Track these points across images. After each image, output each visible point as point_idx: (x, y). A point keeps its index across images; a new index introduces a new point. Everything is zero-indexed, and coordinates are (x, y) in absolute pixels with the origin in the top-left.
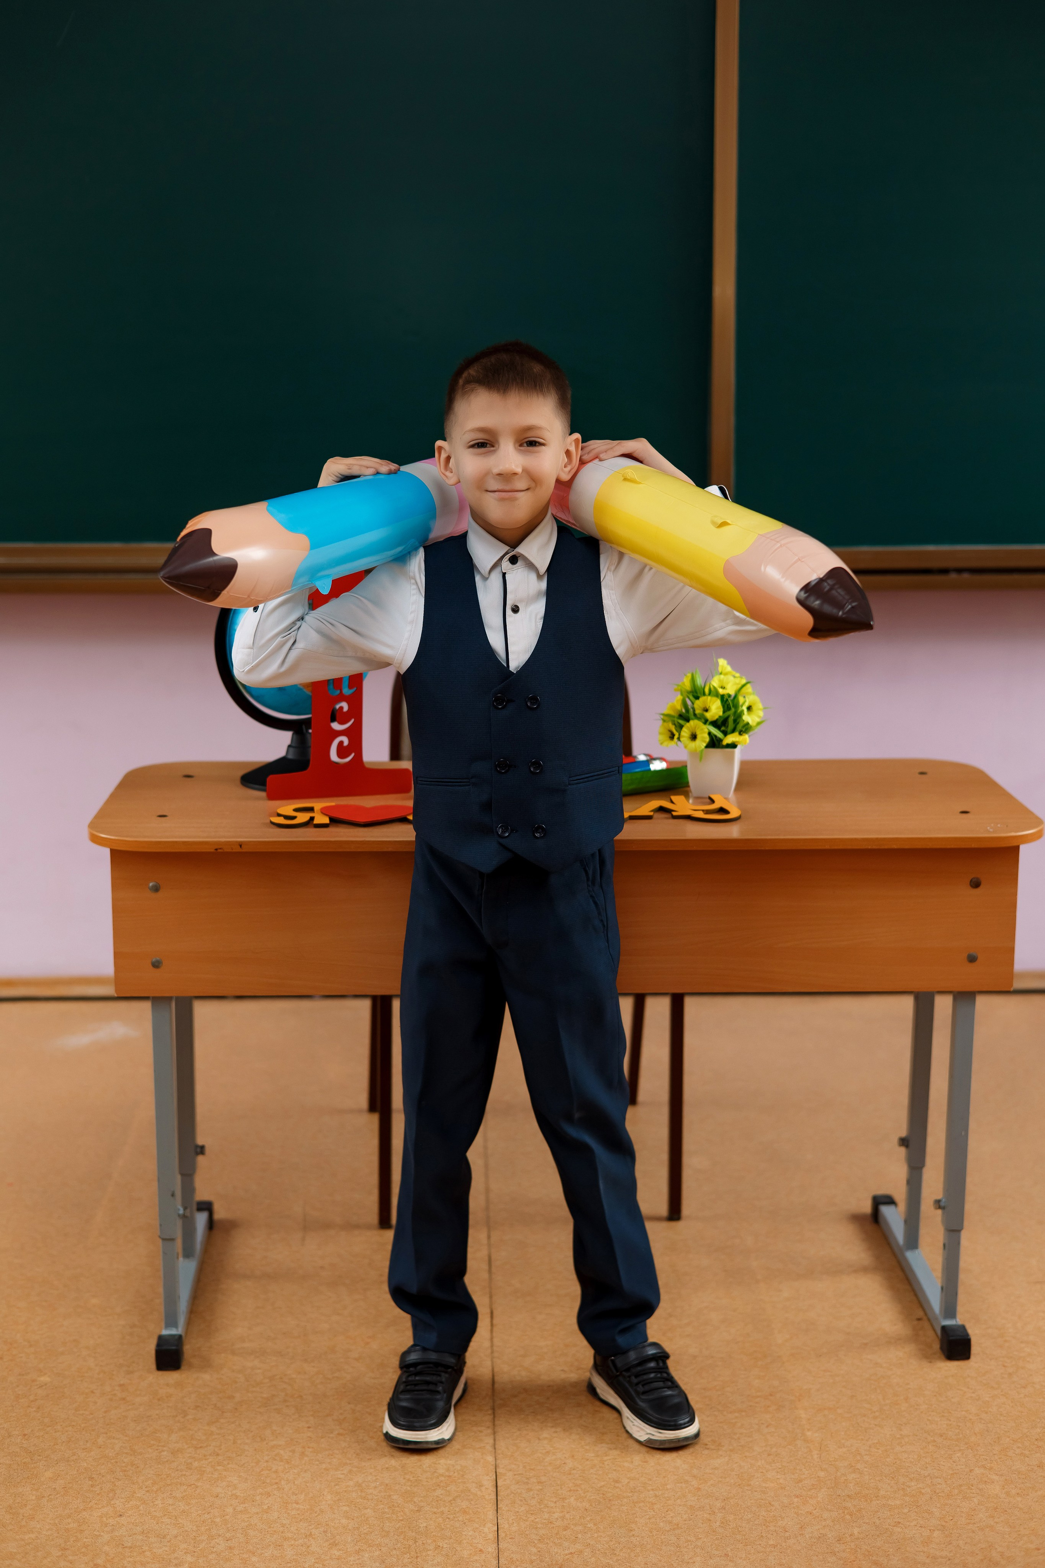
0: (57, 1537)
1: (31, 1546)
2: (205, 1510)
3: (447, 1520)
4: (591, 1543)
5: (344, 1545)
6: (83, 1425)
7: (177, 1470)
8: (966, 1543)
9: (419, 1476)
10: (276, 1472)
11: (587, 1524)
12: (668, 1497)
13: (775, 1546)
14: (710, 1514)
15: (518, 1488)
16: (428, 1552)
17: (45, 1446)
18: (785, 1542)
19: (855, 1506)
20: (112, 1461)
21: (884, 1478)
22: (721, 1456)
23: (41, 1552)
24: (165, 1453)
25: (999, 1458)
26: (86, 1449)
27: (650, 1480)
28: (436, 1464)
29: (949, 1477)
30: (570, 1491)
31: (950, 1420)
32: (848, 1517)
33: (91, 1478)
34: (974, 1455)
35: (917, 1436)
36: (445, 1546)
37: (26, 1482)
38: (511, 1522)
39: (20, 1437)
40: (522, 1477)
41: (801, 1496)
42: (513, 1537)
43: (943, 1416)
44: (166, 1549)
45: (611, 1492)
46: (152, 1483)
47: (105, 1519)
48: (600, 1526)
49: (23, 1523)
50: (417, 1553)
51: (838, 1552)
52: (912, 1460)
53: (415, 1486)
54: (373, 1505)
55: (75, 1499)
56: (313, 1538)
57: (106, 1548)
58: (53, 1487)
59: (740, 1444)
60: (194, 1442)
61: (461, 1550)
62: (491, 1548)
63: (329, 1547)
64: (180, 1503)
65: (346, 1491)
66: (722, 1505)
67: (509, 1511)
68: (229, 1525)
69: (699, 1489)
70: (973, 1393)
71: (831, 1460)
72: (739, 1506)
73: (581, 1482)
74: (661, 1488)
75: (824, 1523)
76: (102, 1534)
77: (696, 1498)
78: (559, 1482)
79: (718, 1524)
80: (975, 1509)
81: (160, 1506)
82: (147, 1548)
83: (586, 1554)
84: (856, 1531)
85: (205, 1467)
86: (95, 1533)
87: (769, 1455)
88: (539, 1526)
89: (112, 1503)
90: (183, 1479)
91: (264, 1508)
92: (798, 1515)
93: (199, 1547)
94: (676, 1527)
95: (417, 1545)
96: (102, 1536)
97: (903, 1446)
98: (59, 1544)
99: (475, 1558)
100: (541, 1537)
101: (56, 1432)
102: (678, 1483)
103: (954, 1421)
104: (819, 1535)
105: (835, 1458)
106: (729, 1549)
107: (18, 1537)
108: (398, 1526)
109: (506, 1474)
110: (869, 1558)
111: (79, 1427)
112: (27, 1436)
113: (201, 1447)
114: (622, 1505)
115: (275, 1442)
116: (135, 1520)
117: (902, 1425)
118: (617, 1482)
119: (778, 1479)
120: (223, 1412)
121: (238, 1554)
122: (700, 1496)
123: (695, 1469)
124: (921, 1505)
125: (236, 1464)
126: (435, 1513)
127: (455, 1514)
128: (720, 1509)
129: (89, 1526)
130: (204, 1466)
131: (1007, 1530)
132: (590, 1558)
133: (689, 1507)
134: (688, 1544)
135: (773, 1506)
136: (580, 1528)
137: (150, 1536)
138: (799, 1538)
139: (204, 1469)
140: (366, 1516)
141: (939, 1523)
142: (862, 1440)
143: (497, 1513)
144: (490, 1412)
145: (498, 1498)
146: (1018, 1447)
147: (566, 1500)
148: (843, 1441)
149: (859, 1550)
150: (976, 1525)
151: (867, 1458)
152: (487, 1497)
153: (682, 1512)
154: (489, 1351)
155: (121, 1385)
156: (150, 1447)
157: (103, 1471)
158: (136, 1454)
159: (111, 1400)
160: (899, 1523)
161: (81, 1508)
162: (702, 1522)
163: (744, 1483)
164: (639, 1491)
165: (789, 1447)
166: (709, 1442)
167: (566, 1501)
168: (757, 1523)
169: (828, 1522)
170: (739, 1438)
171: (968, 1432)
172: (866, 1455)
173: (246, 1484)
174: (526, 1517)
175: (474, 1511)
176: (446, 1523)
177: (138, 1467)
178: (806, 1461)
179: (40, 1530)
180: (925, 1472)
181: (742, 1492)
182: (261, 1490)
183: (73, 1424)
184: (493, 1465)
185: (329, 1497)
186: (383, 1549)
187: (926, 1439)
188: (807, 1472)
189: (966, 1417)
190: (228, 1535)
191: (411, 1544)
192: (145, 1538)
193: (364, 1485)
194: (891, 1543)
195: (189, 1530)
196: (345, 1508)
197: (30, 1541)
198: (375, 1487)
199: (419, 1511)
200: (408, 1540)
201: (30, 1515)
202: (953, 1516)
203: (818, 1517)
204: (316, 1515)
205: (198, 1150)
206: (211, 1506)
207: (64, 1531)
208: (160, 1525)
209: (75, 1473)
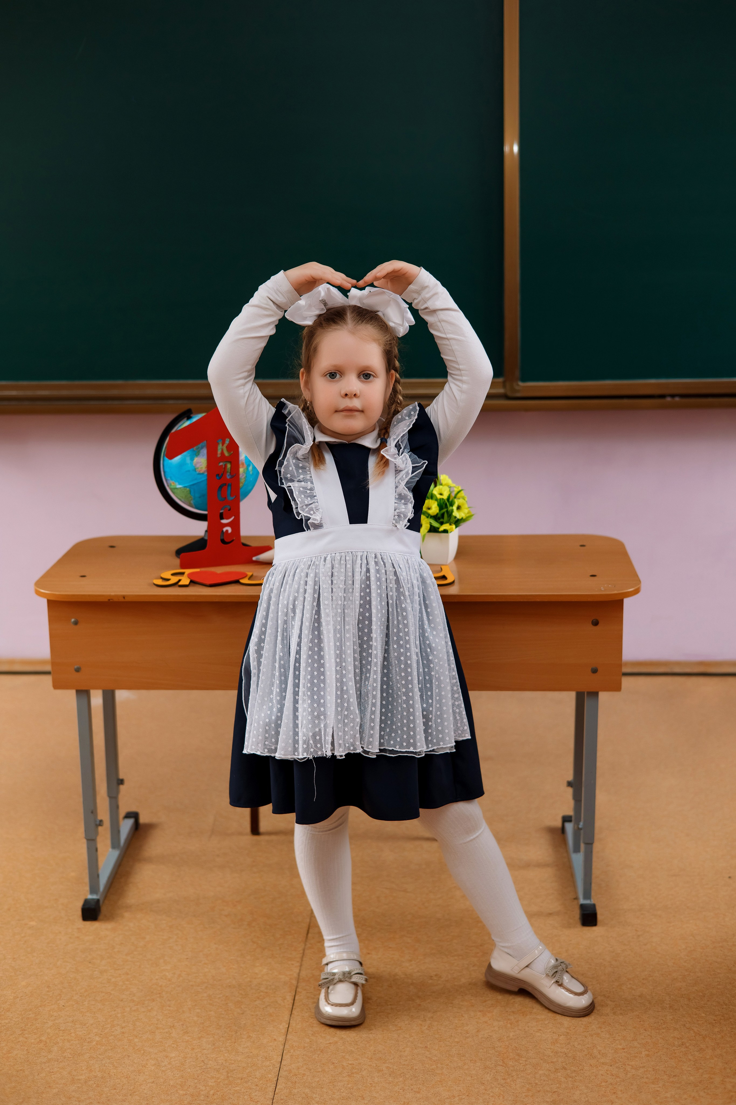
0: (21, 1023)
1: (4, 1027)
2: (113, 1008)
3: (259, 1020)
5: (192, 1034)
6: (50, 953)
10: (161, 986)
13: (458, 1042)
16: (243, 1040)
17: (25, 965)
20: (63, 976)
25: (617, 990)
27: (391, 998)
31: (591, 965)
32: (509, 1025)
33: (48, 987)
36: (254, 1036)
38: (298, 1022)
40: (312, 994)
41: (483, 1011)
42: (297, 1032)
44: (85, 1032)
46: (84, 991)
47: (51, 1012)
49: (3, 1013)
50: (235, 1040)
51: (497, 1047)
54: (215, 1009)
55: (36, 999)
57: (49, 1030)
59: (454, 977)
61: (263, 1039)
62: (282, 1039)
63: (183, 1034)
64: (99, 1004)
66: (431, 1016)
67: (298, 1015)
69: (420, 1005)
70: (611, 947)
72: (443, 1017)
74: (396, 1004)
75: (493, 1029)
77: (417, 1011)
79: (426, 1027)
80: (591, 1023)
81: (87, 1005)
82: (73, 1031)
83: (339, 1044)
84: (511, 1035)
85: (118, 982)
86: (44, 1021)
89: (58, 1002)
91: (149, 1009)
92: (478, 1023)
93: (104, 1032)
94: (399, 1028)
95: (237, 1034)
96: (47, 1023)
98: (21, 1027)
99: (271, 1044)
100: (314, 1032)
101: (33, 957)
104: (488, 1036)
106: (428, 1044)
108: (228, 1022)
109: (302, 992)
110: (515, 1052)
111: (47, 955)
116: (70, 1013)
119: (471, 1000)
121: (127, 1037)
124: (557, 1019)
126: (252, 1015)
127: (264, 1016)
129: (41, 1017)
131: (607, 1036)
132: (341, 1046)
134: (404, 1040)
135: (463, 1017)
137: (77, 1024)
140: (210, 1016)
141: (566, 1031)
143: (291, 1016)
144: (302, 952)
145: (293, 1007)
146: (630, 984)
149: (510, 1046)
152: (287, 1006)
155: (78, 929)
159: (70, 938)
160: (540, 1030)
169: (495, 1028)
174: (308, 1019)
175: (276, 1014)
176: (257, 1022)
181: (447, 1008)
183: (45, 952)
184: (295, 986)
185: (190, 1003)
190: (124, 1025)
192: (73, 1025)
195: (100, 1021)
196: (198, 1011)
198: (220, 998)
199: (243, 1014)
200: (232, 1031)
201: (7, 1008)
202: (576, 1027)
203: (490, 1025)
204: (179, 1014)
205: (119, 782)
206: (117, 1006)
207: (26, 1019)
208: (84, 1017)
209: (40, 983)
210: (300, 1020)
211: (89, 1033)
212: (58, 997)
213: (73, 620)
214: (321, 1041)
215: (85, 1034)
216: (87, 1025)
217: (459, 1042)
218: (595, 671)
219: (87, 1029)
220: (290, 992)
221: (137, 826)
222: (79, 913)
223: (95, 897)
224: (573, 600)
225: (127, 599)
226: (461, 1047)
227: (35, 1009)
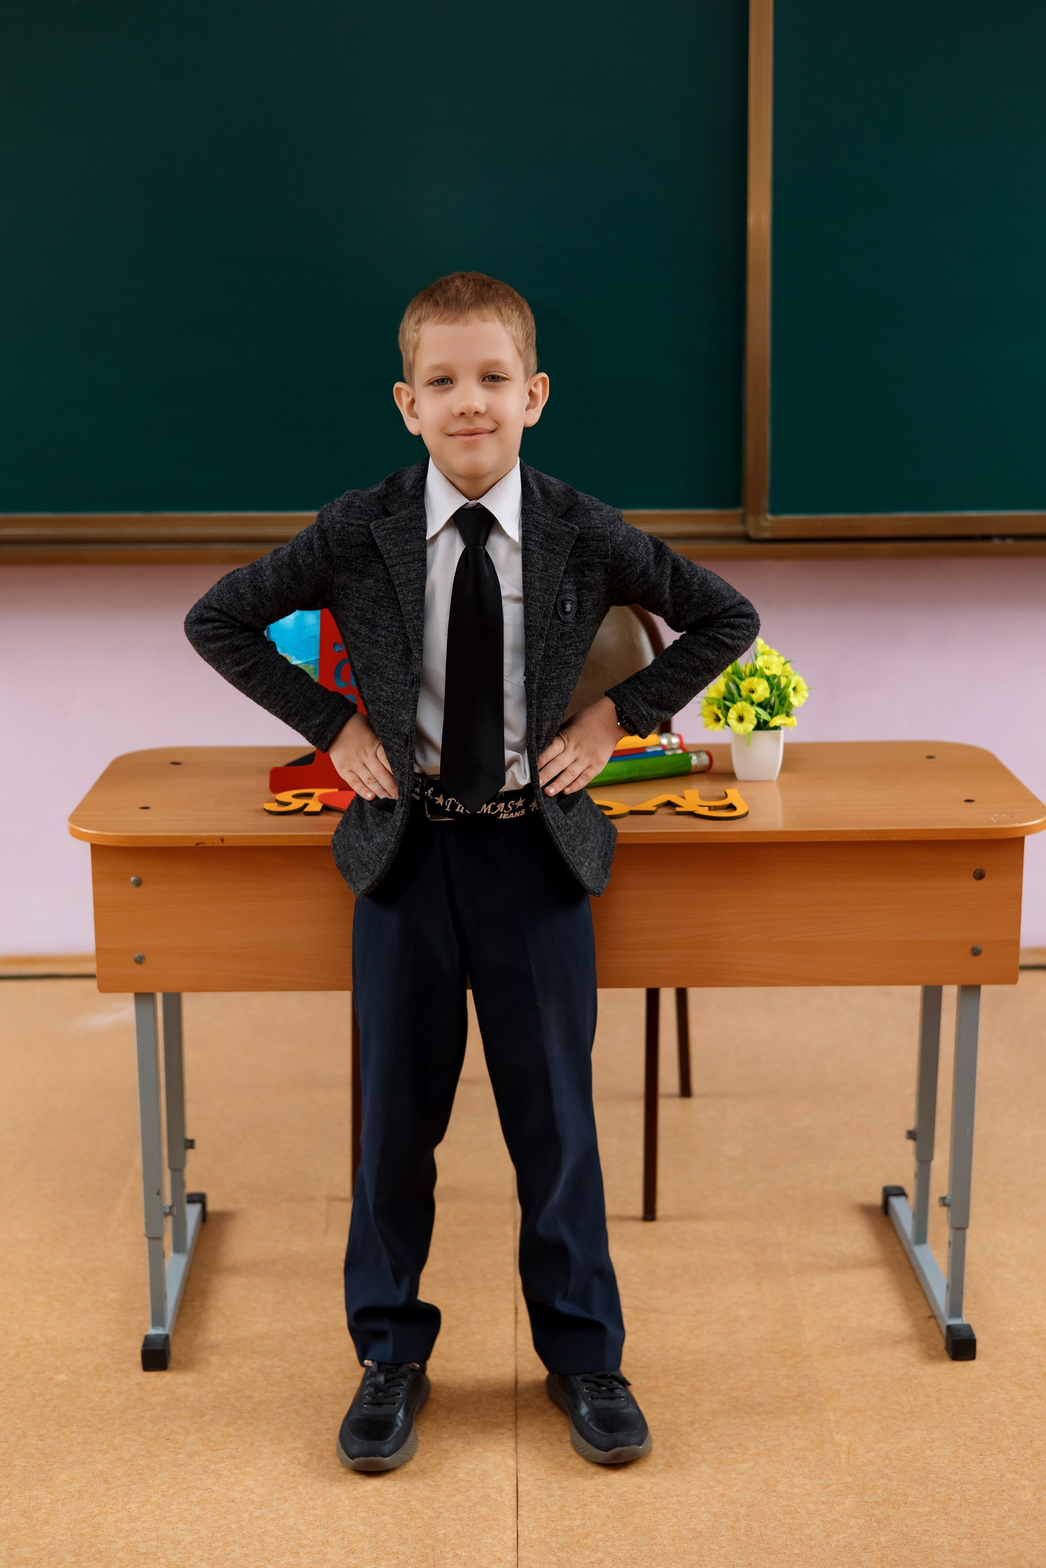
0: (71, 1543)
1: (45, 1551)
2: (220, 1515)
3: (467, 1527)
4: (613, 1551)
5: (362, 1553)
6: (99, 1426)
7: (194, 1474)
8: (995, 1552)
9: (438, 1481)
10: (294, 1476)
11: (609, 1532)
12: (692, 1503)
13: (799, 1555)
14: (734, 1521)
15: (539, 1494)
16: (447, 1561)
17: (60, 1447)
18: (810, 1551)
19: (882, 1513)
20: (128, 1464)
21: (914, 1484)
22: (747, 1460)
23: (55, 1558)
24: (182, 1456)
25: (1032, 1463)
26: (102, 1450)
27: (674, 1485)
28: (456, 1468)
29: (980, 1482)
30: (591, 1497)
31: (982, 1423)
32: (875, 1524)
33: (106, 1482)
34: (1005, 1460)
35: (948, 1439)
36: (464, 1554)
37: (41, 1485)
38: (531, 1529)
39: (35, 1438)
40: (544, 1482)
41: (828, 1503)
42: (533, 1545)
43: (975, 1418)
44: (179, 1555)
45: (633, 1498)
46: (168, 1487)
47: (119, 1524)
48: (621, 1534)
49: (38, 1527)
52: (943, 1465)
53: (434, 1491)
54: (391, 1511)
55: (89, 1503)
56: (329, 1546)
57: (120, 1554)
58: (68, 1490)
59: (767, 1448)
60: (212, 1444)
61: (480, 1559)
62: (510, 1557)
64: (196, 1508)
65: (364, 1496)
66: (746, 1512)
67: (529, 1517)
68: (246, 1532)
70: (1007, 1394)
71: (859, 1464)
72: (764, 1513)
73: (603, 1488)
74: (685, 1494)
75: (850, 1531)
76: (117, 1539)
77: (721, 1504)
78: (580, 1488)
79: (742, 1531)
80: (1005, 1517)
81: (176, 1511)
82: (162, 1555)
83: (606, 1563)
84: (883, 1539)
85: (222, 1471)
86: (109, 1538)
87: (796, 1459)
88: (560, 1533)
89: (127, 1507)
90: (200, 1483)
91: (281, 1514)
92: (824, 1523)
93: (214, 1554)
94: (699, 1535)
95: (435, 1553)
96: (116, 1542)
97: (933, 1450)
98: (73, 1549)
100: (562, 1545)
101: (71, 1433)
102: (703, 1489)
103: (986, 1424)
104: (845, 1544)
105: (863, 1462)
106: (752, 1558)
107: (32, 1542)
108: (416, 1533)
109: (527, 1478)
111: (95, 1428)
112: (42, 1437)
113: (218, 1450)
114: (644, 1512)
115: (292, 1445)
116: (151, 1525)
117: (933, 1428)
118: (640, 1487)
119: (805, 1484)
120: (241, 1413)
121: (253, 1562)
122: (724, 1503)
123: (720, 1474)
124: (950, 1512)
125: (253, 1467)
126: (455, 1520)
127: (474, 1521)
128: (744, 1516)
129: (103, 1532)
130: (221, 1469)
131: (1037, 1538)
133: (713, 1513)
134: (711, 1554)
135: (798, 1513)
136: (602, 1536)
137: (165, 1542)
138: (824, 1547)
139: (221, 1473)
140: (384, 1522)
141: (968, 1531)
142: (892, 1443)
143: (517, 1519)
144: (512, 1413)
145: (519, 1505)
147: (588, 1506)
148: (872, 1445)
150: (1005, 1533)
151: (895, 1462)
152: (507, 1503)
153: (706, 1519)
154: (513, 1349)
155: (138, 1384)
156: (167, 1449)
157: (119, 1474)
158: (152, 1456)
159: (128, 1399)
160: (927, 1531)
161: (96, 1512)
162: (725, 1529)
163: (770, 1488)
164: (662, 1497)
165: (817, 1450)
166: (735, 1445)
167: (588, 1508)
168: (782, 1530)
169: (854, 1530)
170: (765, 1442)
171: (1000, 1435)
172: (895, 1459)
173: (263, 1489)
174: (547, 1524)
175: (494, 1517)
176: (465, 1530)
177: (154, 1470)
178: (834, 1466)
179: (54, 1535)
180: (955, 1477)
181: (767, 1498)
182: (278, 1495)
183: (89, 1424)
184: (513, 1469)
185: (347, 1503)
186: (400, 1557)
187: (957, 1442)
188: (834, 1477)
189: (999, 1420)
190: (244, 1542)
191: (429, 1552)
192: (160, 1545)
193: (382, 1490)
194: (918, 1552)
195: (204, 1536)
196: (363, 1515)
197: (44, 1546)
198: (394, 1492)
199: (437, 1517)
200: (426, 1548)
201: (44, 1519)
202: (983, 1524)
203: (845, 1525)
204: (333, 1521)
205: (188, 1144)
206: (227, 1511)
207: (78, 1536)
208: (175, 1531)
209: (91, 1476)
210: (534, 1524)
211: (188, 1557)
212: (126, 1499)
213: (132, 879)
214: (576, 1559)
215: (181, 1560)
216: (184, 1543)
217: (801, 1555)
218: (976, 952)
219: (183, 1551)
220: (508, 1480)
221: (204, 1216)
222: (139, 1358)
223: (160, 1331)
224: (950, 839)
225: (227, 843)
226: (806, 1562)
227: (90, 1520)
